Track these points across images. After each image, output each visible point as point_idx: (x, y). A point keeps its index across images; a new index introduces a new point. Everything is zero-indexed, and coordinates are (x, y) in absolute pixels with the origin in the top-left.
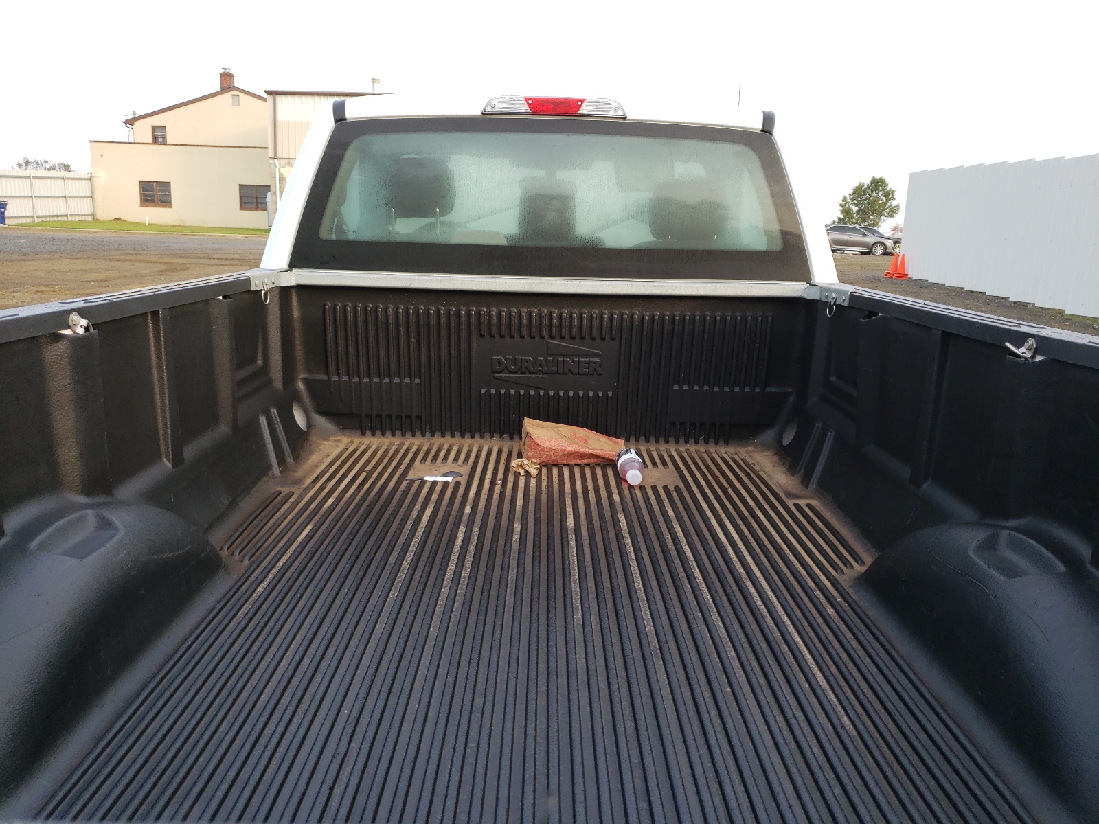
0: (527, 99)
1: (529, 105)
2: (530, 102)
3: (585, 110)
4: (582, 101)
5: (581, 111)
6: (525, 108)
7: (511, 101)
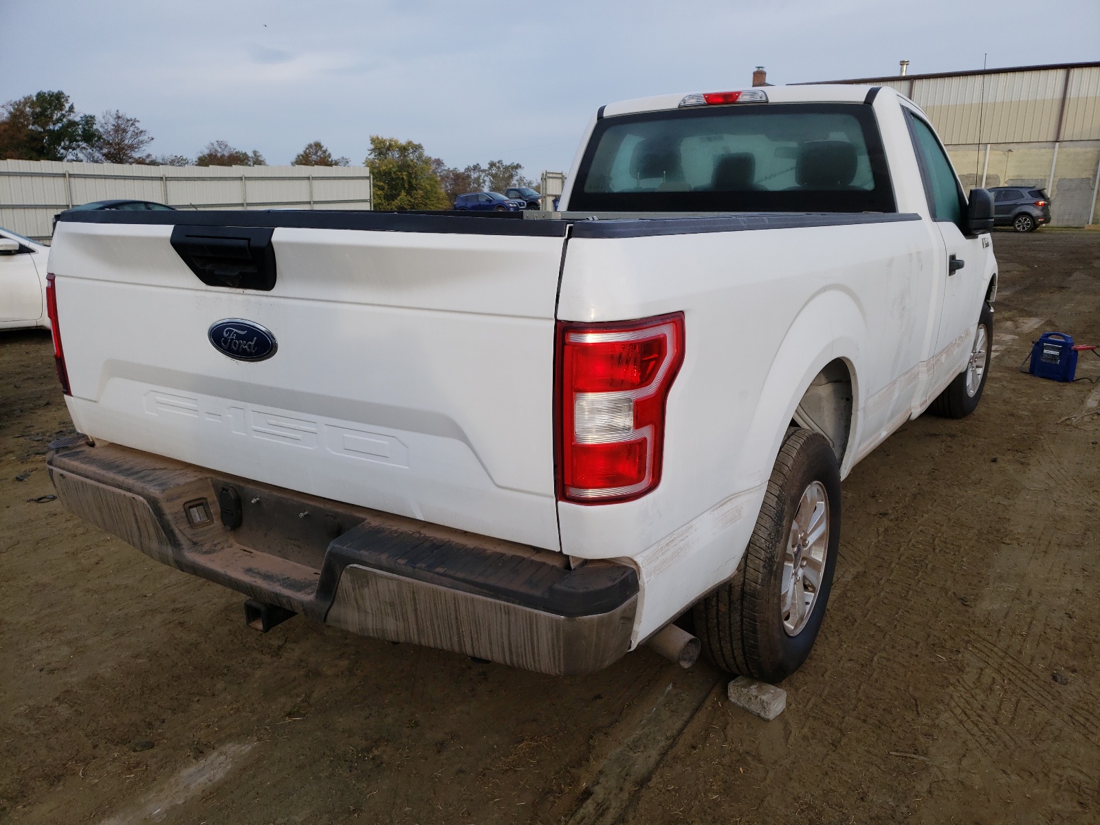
0: (705, 95)
1: (706, 99)
2: (707, 96)
3: (741, 99)
4: (739, 93)
5: (738, 100)
6: (703, 101)
7: (698, 96)
